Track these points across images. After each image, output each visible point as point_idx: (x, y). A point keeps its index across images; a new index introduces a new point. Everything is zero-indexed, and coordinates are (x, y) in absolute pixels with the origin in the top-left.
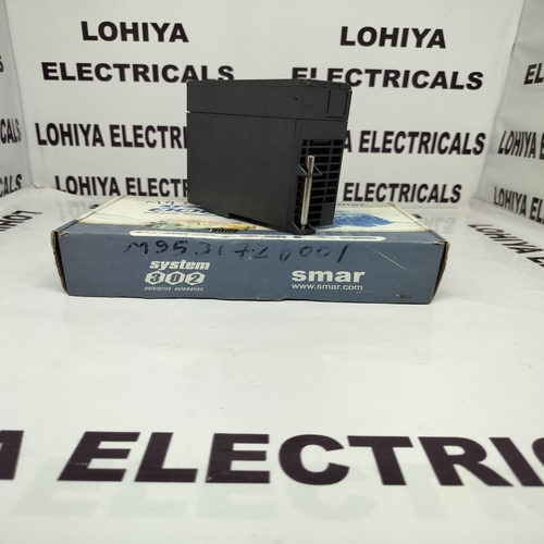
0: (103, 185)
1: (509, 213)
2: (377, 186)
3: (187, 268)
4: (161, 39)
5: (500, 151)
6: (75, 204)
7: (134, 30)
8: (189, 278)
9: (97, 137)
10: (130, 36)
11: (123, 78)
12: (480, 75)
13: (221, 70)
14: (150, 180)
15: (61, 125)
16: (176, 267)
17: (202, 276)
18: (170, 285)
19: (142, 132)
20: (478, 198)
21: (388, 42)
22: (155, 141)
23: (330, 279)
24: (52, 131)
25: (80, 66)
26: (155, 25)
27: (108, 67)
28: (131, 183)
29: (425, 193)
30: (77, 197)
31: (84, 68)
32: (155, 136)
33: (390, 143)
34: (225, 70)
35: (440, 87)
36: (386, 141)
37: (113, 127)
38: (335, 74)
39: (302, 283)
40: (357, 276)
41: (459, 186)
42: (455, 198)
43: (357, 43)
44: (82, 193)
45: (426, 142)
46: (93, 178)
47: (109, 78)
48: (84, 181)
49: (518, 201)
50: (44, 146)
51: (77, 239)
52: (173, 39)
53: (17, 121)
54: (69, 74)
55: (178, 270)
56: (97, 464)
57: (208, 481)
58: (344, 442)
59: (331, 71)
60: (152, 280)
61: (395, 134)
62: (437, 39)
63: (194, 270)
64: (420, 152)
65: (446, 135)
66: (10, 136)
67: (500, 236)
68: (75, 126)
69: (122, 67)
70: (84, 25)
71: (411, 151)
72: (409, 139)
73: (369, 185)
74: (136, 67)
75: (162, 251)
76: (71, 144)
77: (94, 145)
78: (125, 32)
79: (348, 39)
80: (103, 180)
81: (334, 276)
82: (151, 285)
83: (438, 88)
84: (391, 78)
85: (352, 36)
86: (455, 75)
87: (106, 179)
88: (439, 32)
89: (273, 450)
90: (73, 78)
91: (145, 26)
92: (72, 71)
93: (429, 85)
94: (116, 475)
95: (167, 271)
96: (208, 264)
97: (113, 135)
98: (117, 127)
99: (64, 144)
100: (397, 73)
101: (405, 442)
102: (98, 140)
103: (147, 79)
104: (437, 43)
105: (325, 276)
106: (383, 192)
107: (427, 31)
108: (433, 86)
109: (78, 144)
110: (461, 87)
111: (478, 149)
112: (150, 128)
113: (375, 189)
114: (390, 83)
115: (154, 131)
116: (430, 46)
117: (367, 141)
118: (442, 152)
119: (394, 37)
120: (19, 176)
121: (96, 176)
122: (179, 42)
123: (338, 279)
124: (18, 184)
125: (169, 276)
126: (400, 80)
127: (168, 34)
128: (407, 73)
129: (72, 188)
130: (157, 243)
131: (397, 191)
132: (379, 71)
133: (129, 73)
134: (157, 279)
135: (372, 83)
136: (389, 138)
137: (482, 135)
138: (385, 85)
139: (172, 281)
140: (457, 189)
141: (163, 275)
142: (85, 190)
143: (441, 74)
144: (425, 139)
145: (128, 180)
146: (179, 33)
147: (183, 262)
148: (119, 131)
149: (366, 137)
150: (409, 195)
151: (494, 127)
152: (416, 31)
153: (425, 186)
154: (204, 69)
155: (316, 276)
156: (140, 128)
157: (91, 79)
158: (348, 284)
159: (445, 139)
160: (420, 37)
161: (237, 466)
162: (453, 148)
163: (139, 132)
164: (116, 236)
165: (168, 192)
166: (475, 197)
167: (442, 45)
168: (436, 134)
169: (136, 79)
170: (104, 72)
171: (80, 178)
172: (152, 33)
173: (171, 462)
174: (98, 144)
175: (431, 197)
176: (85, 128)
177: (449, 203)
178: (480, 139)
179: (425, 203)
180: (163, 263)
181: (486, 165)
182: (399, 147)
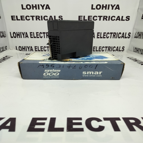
0: (29, 48)
1: (138, 54)
2: (102, 47)
3: (54, 71)
4: (43, 9)
5: (135, 37)
6: (21, 54)
7: (36, 7)
8: (55, 74)
9: (27, 35)
10: (35, 8)
11: (33, 19)
12: (129, 17)
13: (59, 17)
14: (41, 47)
15: (17, 33)
16: (52, 71)
17: (59, 74)
18: (50, 76)
19: (39, 34)
20: (129, 50)
21: (104, 8)
22: (42, 36)
23: (93, 74)
24: (14, 34)
25: (21, 16)
26: (41, 5)
27: (29, 17)
28: (36, 48)
29: (115, 49)
30: (22, 52)
31: (22, 17)
32: (42, 35)
33: (105, 36)
34: (60, 17)
35: (118, 20)
36: (104, 35)
37: (31, 33)
38: (90, 17)
39: (85, 75)
40: (100, 73)
41: (124, 47)
42: (123, 50)
43: (96, 9)
44: (23, 51)
45: (115, 35)
46: (26, 47)
47: (29, 19)
48: (23, 47)
49: (140, 51)
50: (12, 38)
51: (25, 64)
52: (46, 9)
53: (5, 32)
54: (18, 19)
55: (52, 72)
56: (37, 127)
57: (67, 131)
58: (102, 119)
59: (89, 17)
60: (45, 75)
61: (107, 33)
62: (117, 7)
63: (56, 72)
64: (113, 38)
65: (120, 33)
66: (3, 36)
67: (136, 60)
68: (21, 33)
69: (33, 17)
70: (22, 5)
71: (111, 38)
72: (110, 34)
73: (100, 47)
74: (36, 16)
75: (48, 67)
76: (20, 37)
77: (26, 38)
78: (33, 7)
79: (93, 8)
80: (28, 47)
81: (94, 73)
82: (45, 76)
83: (118, 21)
84: (105, 18)
85: (94, 7)
86: (122, 17)
87: (29, 47)
88: (118, 5)
89: (83, 122)
90: (20, 20)
91: (38, 5)
92: (19, 18)
93: (115, 20)
94: (42, 130)
95: (49, 72)
96: (60, 70)
97: (31, 35)
98: (32, 33)
99: (18, 37)
100: (107, 17)
101: (118, 119)
102: (27, 36)
103: (39, 20)
104: (117, 8)
105: (92, 73)
106: (103, 49)
107: (115, 5)
108: (116, 20)
109: (21, 37)
110: (124, 20)
111: (129, 37)
112: (41, 33)
113: (101, 48)
114: (105, 19)
115: (42, 34)
116: (115, 9)
117: (99, 35)
118: (119, 38)
119: (106, 7)
120: (6, 47)
121: (26, 46)
122: (48, 9)
123: (95, 74)
124: (6, 48)
125: (50, 74)
126: (108, 19)
127: (45, 7)
128: (109, 17)
129: (20, 49)
130: (46, 65)
131: (107, 48)
132: (102, 16)
133: (35, 18)
134: (47, 75)
135: (100, 20)
136: (105, 34)
137: (130, 33)
138: (104, 20)
139: (50, 75)
140: (123, 48)
141: (48, 73)
142: (24, 50)
143: (119, 17)
144: (115, 34)
145: (35, 47)
146: (48, 7)
147: (53, 70)
148: (32, 34)
149: (99, 34)
150: (111, 49)
151: (133, 31)
152: (112, 5)
153: (115, 47)
154: (55, 17)
155: (89, 73)
156: (38, 33)
157: (24, 20)
158: (98, 75)
159: (120, 34)
160: (113, 7)
161: (75, 127)
162: (122, 37)
163: (38, 34)
164: (35, 63)
165: (46, 50)
166: (128, 50)
167: (119, 9)
168: (117, 33)
169: (37, 20)
170: (28, 18)
171: (22, 47)
172: (41, 7)
173: (57, 126)
174: (27, 37)
175: (116, 50)
176: (23, 33)
177: (121, 52)
178: (129, 34)
179: (115, 51)
180: (48, 70)
181: (131, 41)
182: (108, 37)
